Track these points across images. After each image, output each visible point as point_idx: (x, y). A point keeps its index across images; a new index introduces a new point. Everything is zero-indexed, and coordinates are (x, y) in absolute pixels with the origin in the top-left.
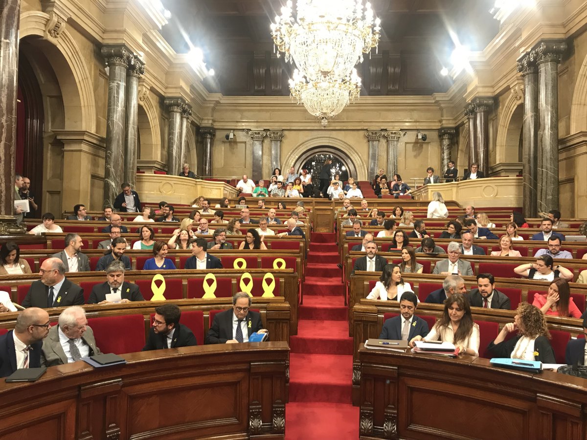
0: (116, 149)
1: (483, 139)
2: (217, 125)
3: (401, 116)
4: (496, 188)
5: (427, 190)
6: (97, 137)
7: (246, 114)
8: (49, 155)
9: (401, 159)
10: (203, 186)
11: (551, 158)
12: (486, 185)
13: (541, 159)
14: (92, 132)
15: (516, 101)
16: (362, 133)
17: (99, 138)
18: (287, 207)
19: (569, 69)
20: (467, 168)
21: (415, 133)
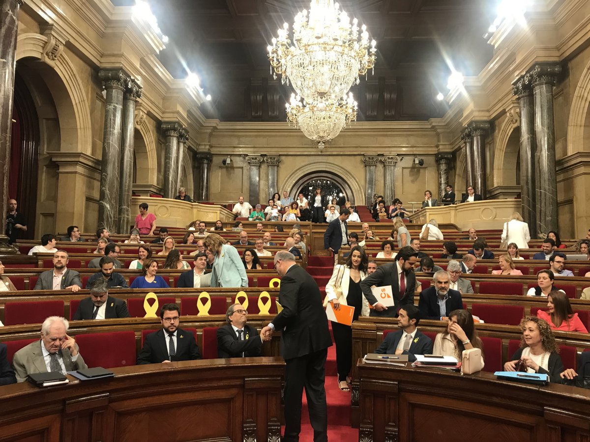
0: (111, 171)
1: (480, 163)
2: (214, 151)
3: (397, 141)
4: (494, 210)
5: (425, 214)
6: (92, 160)
7: (242, 139)
8: (43, 178)
9: (398, 184)
10: (199, 210)
11: (549, 179)
12: (484, 207)
13: (539, 180)
14: (88, 154)
15: (512, 124)
16: (359, 158)
17: (95, 161)
18: (284, 230)
19: (565, 91)
20: (465, 192)
21: (412, 158)
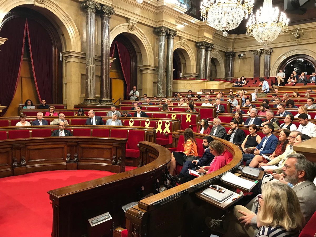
0: (161, 71)
2: (236, 50)
14: (151, 65)
17: (155, 67)
